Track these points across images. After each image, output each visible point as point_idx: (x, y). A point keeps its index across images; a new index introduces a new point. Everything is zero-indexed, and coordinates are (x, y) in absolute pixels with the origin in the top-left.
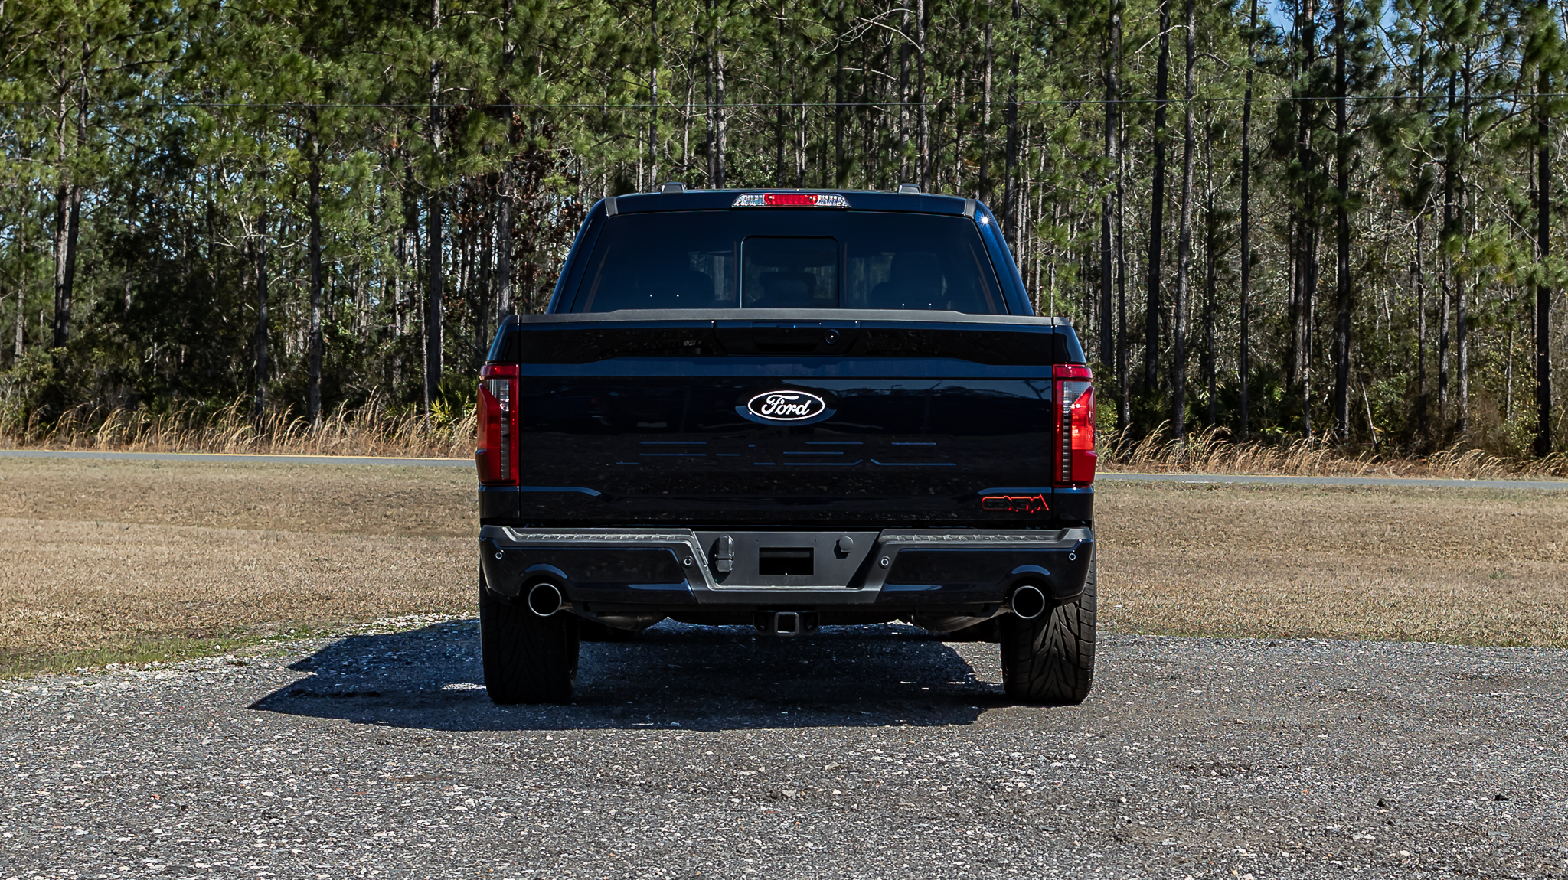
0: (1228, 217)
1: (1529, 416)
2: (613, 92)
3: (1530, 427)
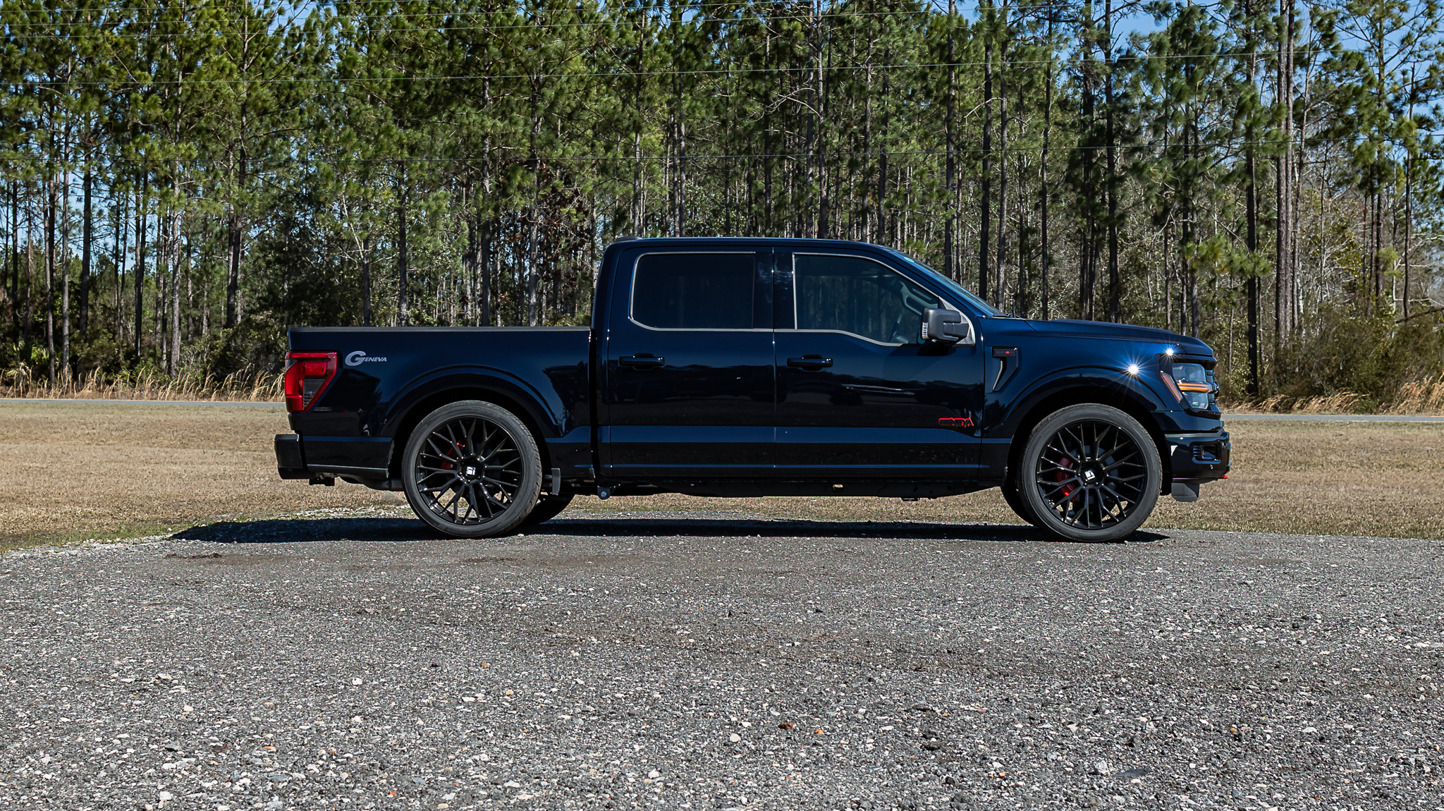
0: (1033, 231)
1: (1243, 369)
2: (608, 148)
3: (1245, 376)
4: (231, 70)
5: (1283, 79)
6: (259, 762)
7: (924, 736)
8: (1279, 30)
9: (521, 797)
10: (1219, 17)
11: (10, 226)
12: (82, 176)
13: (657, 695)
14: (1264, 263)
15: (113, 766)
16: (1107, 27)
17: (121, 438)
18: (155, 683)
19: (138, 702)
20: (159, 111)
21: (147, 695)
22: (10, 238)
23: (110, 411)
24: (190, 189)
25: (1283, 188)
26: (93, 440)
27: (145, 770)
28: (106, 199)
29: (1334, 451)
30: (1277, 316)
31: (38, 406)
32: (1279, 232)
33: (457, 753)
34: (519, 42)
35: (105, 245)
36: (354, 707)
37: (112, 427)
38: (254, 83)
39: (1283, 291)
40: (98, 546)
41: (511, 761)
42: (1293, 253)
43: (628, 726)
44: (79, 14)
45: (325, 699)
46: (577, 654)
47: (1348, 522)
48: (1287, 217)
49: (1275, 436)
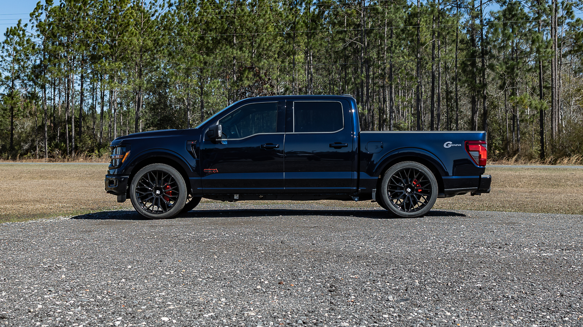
1: (538, 147)
2: (283, 62)
3: (539, 150)
4: (136, 34)
5: (553, 30)
6: (81, 295)
7: (330, 287)
8: (551, 10)
9: (170, 308)
10: (526, 5)
11: (52, 96)
12: (80, 76)
13: (238, 272)
14: (545, 105)
15: (27, 296)
16: (481, 10)
17: (91, 178)
18: (55, 268)
19: (46, 274)
20: (109, 51)
21: (51, 272)
22: (53, 100)
23: (87, 167)
24: (121, 81)
25: (554, 74)
26: (80, 178)
27: (38, 298)
28: (89, 85)
29: (569, 180)
30: (552, 126)
31: (60, 165)
32: (552, 92)
33: (154, 292)
34: (247, 21)
35: (88, 102)
36: (124, 276)
37: (88, 173)
38: (145, 39)
39: (554, 116)
40: (62, 218)
41: (173, 295)
42: (558, 100)
43: (222, 283)
44: (79, 14)
45: (115, 273)
46: (216, 257)
47: (557, 208)
48: (555, 86)
49: (546, 174)
